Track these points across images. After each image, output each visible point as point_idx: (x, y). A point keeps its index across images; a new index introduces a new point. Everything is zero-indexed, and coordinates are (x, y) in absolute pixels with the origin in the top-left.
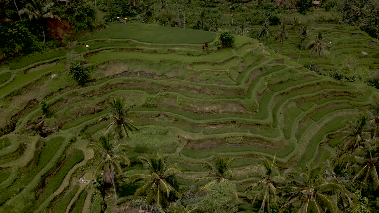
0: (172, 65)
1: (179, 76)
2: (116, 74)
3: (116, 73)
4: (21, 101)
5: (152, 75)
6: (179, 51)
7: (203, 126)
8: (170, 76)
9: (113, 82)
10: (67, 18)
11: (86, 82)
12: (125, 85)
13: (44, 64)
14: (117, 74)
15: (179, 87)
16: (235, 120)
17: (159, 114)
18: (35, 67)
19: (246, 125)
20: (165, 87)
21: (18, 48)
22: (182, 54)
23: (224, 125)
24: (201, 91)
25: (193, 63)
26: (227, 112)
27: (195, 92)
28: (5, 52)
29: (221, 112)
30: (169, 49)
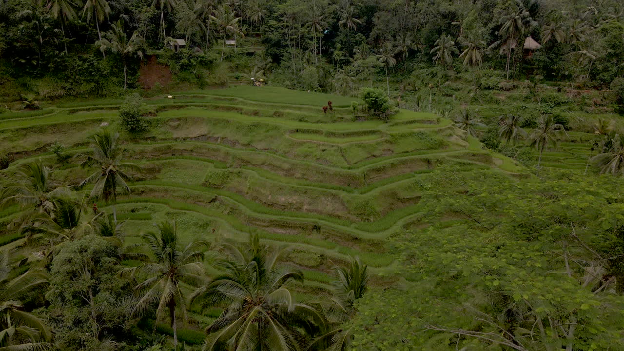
0: (268, 131)
1: (271, 149)
2: (190, 138)
3: (190, 136)
4: (36, 140)
5: (234, 143)
6: (289, 114)
7: (262, 224)
8: (259, 147)
9: (180, 146)
10: (169, 64)
11: (141, 139)
12: (195, 154)
13: (102, 109)
14: (192, 138)
15: (263, 164)
16: (319, 225)
17: (214, 197)
18: (88, 110)
19: (337, 239)
20: (243, 161)
21: (85, 87)
22: (292, 119)
23: (300, 230)
24: (289, 173)
25: (297, 131)
26: (316, 211)
27: (281, 173)
28: (64, 88)
29: (306, 209)
30: (277, 110)
